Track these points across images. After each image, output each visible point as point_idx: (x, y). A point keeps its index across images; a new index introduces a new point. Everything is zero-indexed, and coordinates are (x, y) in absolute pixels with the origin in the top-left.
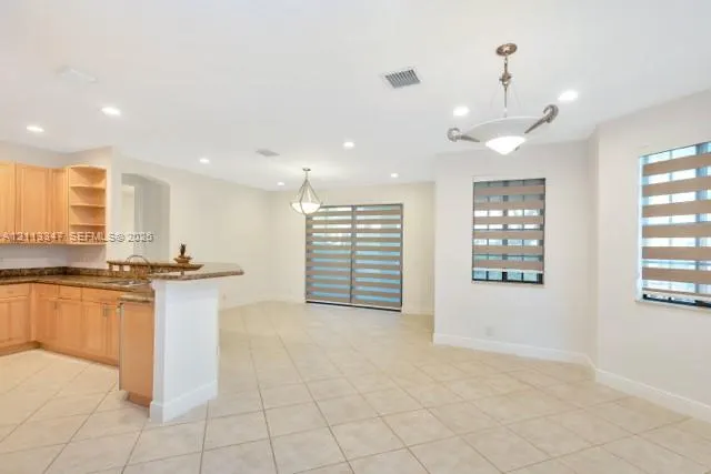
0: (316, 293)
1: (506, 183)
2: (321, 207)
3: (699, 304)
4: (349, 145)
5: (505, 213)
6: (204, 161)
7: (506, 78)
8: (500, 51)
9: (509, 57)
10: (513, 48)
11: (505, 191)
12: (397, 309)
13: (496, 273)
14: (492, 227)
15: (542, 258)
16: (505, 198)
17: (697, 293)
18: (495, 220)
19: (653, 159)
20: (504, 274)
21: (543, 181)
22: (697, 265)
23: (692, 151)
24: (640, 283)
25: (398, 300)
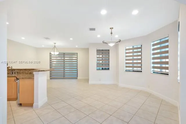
0: (53, 76)
1: (102, 50)
2: (59, 53)
3: (133, 71)
4: (71, 39)
5: (102, 56)
6: (23, 38)
7: (111, 33)
8: (110, 28)
9: (112, 29)
10: (113, 28)
11: (103, 52)
12: (76, 78)
13: (101, 68)
14: (100, 59)
15: (109, 65)
16: (102, 53)
17: (133, 69)
18: (101, 57)
19: (127, 48)
20: (102, 68)
21: (109, 50)
22: (133, 65)
23: (132, 47)
24: (125, 68)
25: (76, 76)
